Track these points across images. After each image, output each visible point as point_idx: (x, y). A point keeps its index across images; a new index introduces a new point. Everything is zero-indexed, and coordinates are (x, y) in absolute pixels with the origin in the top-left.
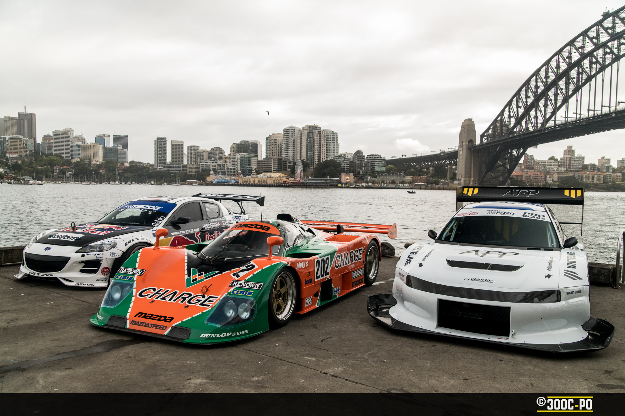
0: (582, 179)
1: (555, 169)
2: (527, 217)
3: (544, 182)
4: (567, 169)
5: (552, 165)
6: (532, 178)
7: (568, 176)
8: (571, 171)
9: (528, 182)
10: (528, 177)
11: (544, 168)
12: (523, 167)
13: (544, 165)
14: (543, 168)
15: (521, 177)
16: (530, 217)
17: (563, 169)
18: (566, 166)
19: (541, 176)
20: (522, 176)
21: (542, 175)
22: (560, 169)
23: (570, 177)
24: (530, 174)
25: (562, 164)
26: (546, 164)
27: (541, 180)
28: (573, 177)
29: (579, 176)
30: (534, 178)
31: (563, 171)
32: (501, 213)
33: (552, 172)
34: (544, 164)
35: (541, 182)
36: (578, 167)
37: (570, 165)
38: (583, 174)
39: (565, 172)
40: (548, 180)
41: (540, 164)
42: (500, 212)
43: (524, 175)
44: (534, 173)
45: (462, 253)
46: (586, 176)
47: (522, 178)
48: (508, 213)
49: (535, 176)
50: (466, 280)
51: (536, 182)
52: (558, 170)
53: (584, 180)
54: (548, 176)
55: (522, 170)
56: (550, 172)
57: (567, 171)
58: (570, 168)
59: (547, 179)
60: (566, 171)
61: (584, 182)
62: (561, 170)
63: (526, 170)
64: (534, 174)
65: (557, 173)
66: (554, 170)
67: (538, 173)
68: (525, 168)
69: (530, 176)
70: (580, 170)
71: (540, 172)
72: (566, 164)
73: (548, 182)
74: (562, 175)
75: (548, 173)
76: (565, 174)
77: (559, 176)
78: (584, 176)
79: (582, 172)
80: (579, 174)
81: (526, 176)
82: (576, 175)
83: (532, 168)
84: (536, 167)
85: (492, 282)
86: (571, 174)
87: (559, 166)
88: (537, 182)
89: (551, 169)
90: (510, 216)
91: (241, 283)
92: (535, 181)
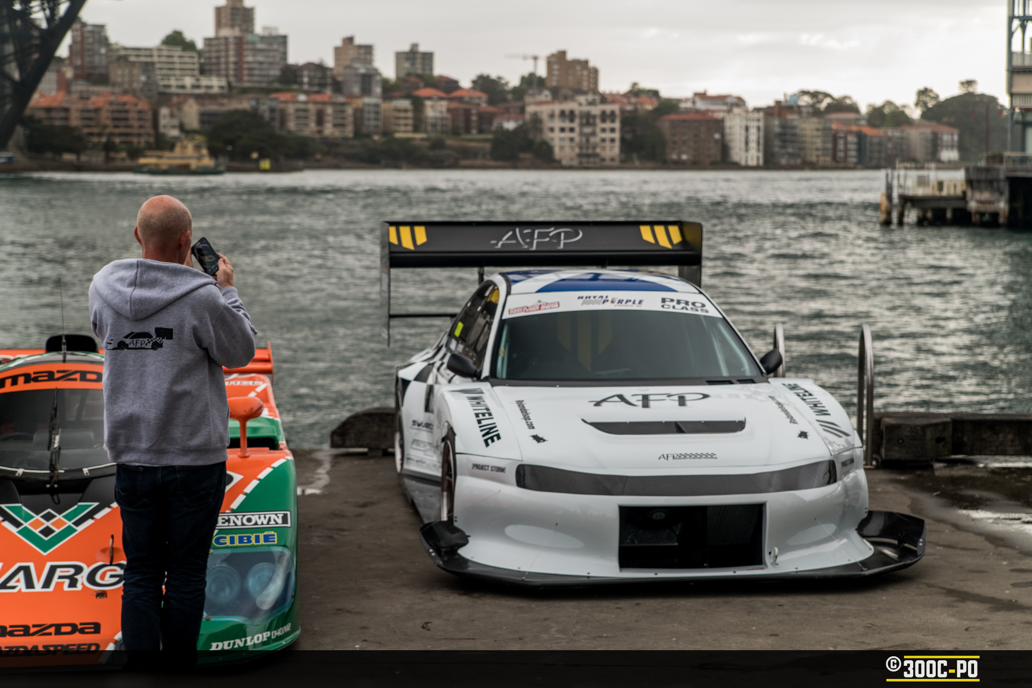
0: (283, 121)
1: (188, 81)
2: (671, 310)
3: (149, 135)
4: (229, 84)
5: (177, 66)
6: (105, 117)
7: (236, 112)
8: (245, 91)
9: (91, 134)
10: (91, 115)
11: (149, 77)
12: (69, 73)
13: (148, 67)
14: (143, 78)
15: (62, 114)
16: (679, 309)
17: (215, 83)
18: (227, 69)
19: (140, 112)
20: (67, 110)
21: (143, 105)
22: (204, 81)
23: (244, 113)
24: (96, 101)
25: (211, 64)
26: (153, 64)
27: (141, 127)
28: (253, 115)
29: (272, 110)
30: (114, 119)
31: (216, 90)
32: (612, 302)
33: (178, 95)
34: (147, 64)
35: (139, 135)
36: (268, 76)
37: (239, 64)
38: (286, 102)
39: (222, 96)
40: (165, 126)
41: (133, 64)
42: (610, 299)
43: (76, 107)
44: (112, 98)
45: (598, 404)
46: (297, 110)
47: (66, 119)
48: (627, 302)
49: (119, 112)
50: (662, 459)
51: (121, 135)
52: (198, 87)
53: (292, 125)
54: (164, 111)
55: (65, 85)
56: (171, 95)
57: (231, 91)
58: (239, 77)
59: (163, 121)
60: (225, 91)
61: (290, 132)
62: (210, 87)
63: (80, 87)
64: (111, 103)
65: (199, 98)
66: (183, 87)
67: (127, 98)
68: (77, 77)
69: (97, 110)
70: (276, 85)
71: (134, 93)
72: (227, 63)
73: (164, 135)
74: (212, 107)
75: (164, 98)
76: (225, 101)
77: (203, 109)
78: (291, 109)
79: (283, 97)
80: (274, 104)
81: (83, 111)
82: (264, 108)
83: (103, 79)
84: (118, 74)
85: (716, 458)
86: (245, 104)
87: (203, 71)
88: (127, 135)
89: (173, 82)
90: (635, 307)
91: (226, 518)
92: (117, 131)
